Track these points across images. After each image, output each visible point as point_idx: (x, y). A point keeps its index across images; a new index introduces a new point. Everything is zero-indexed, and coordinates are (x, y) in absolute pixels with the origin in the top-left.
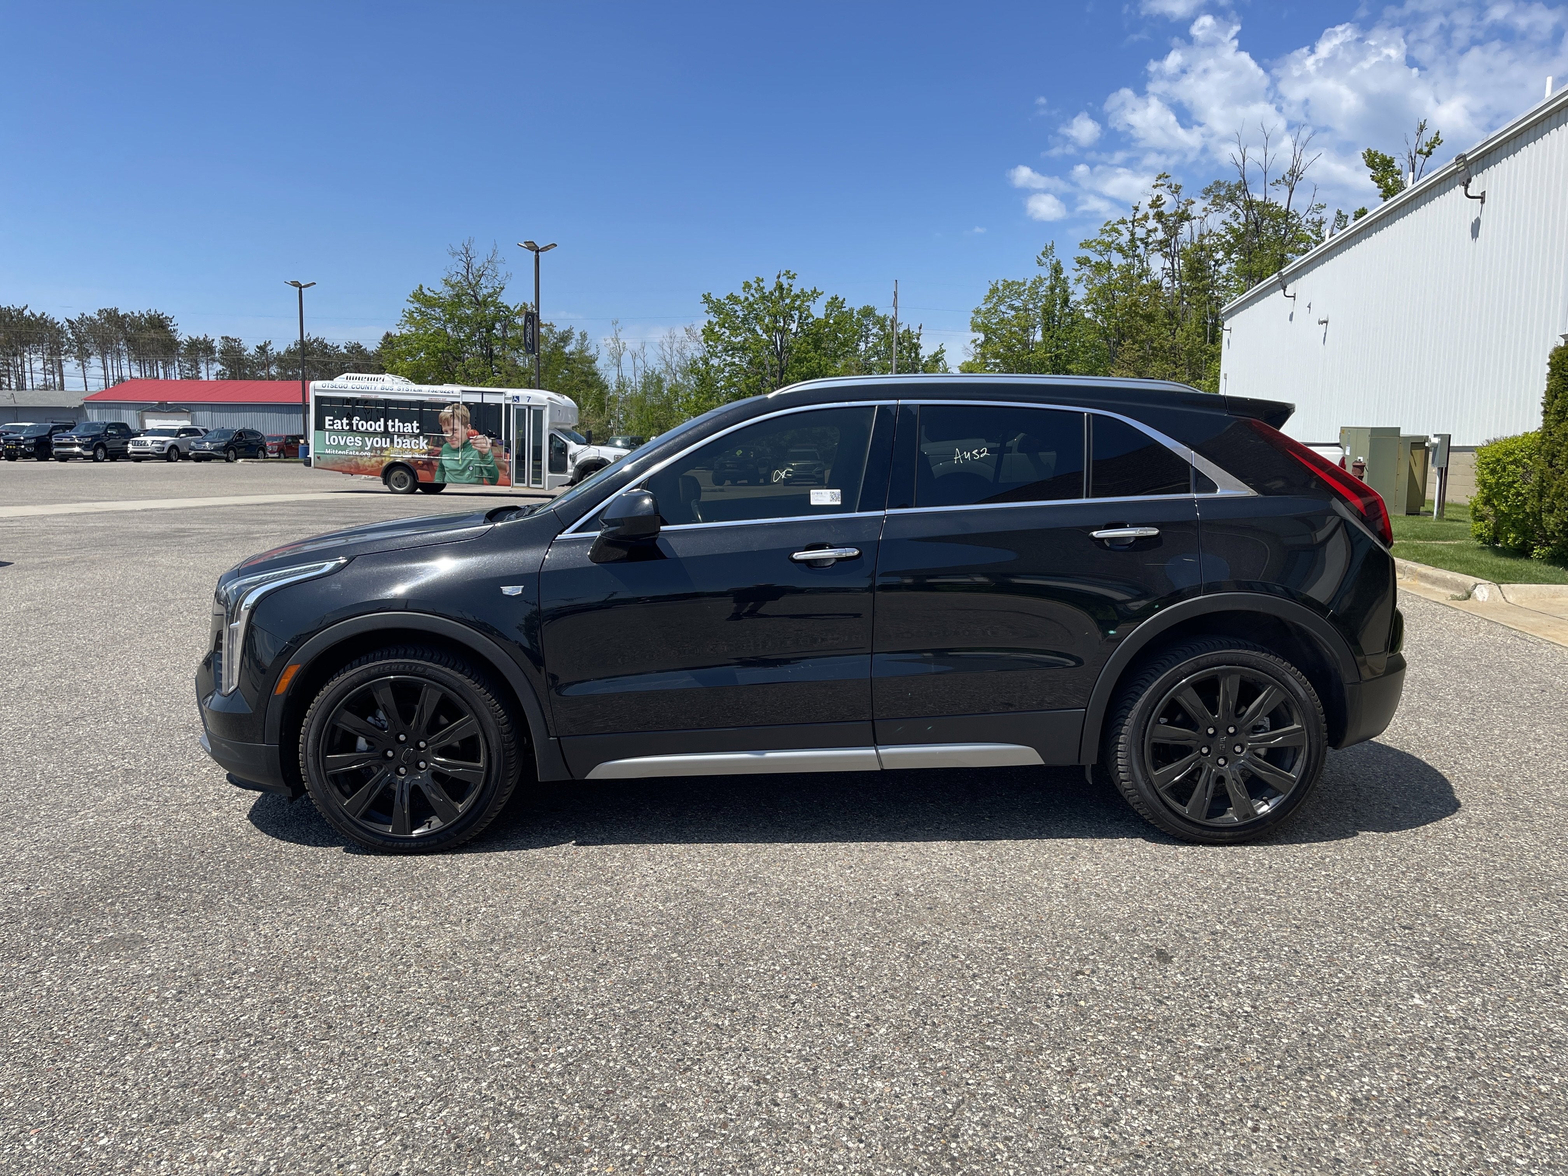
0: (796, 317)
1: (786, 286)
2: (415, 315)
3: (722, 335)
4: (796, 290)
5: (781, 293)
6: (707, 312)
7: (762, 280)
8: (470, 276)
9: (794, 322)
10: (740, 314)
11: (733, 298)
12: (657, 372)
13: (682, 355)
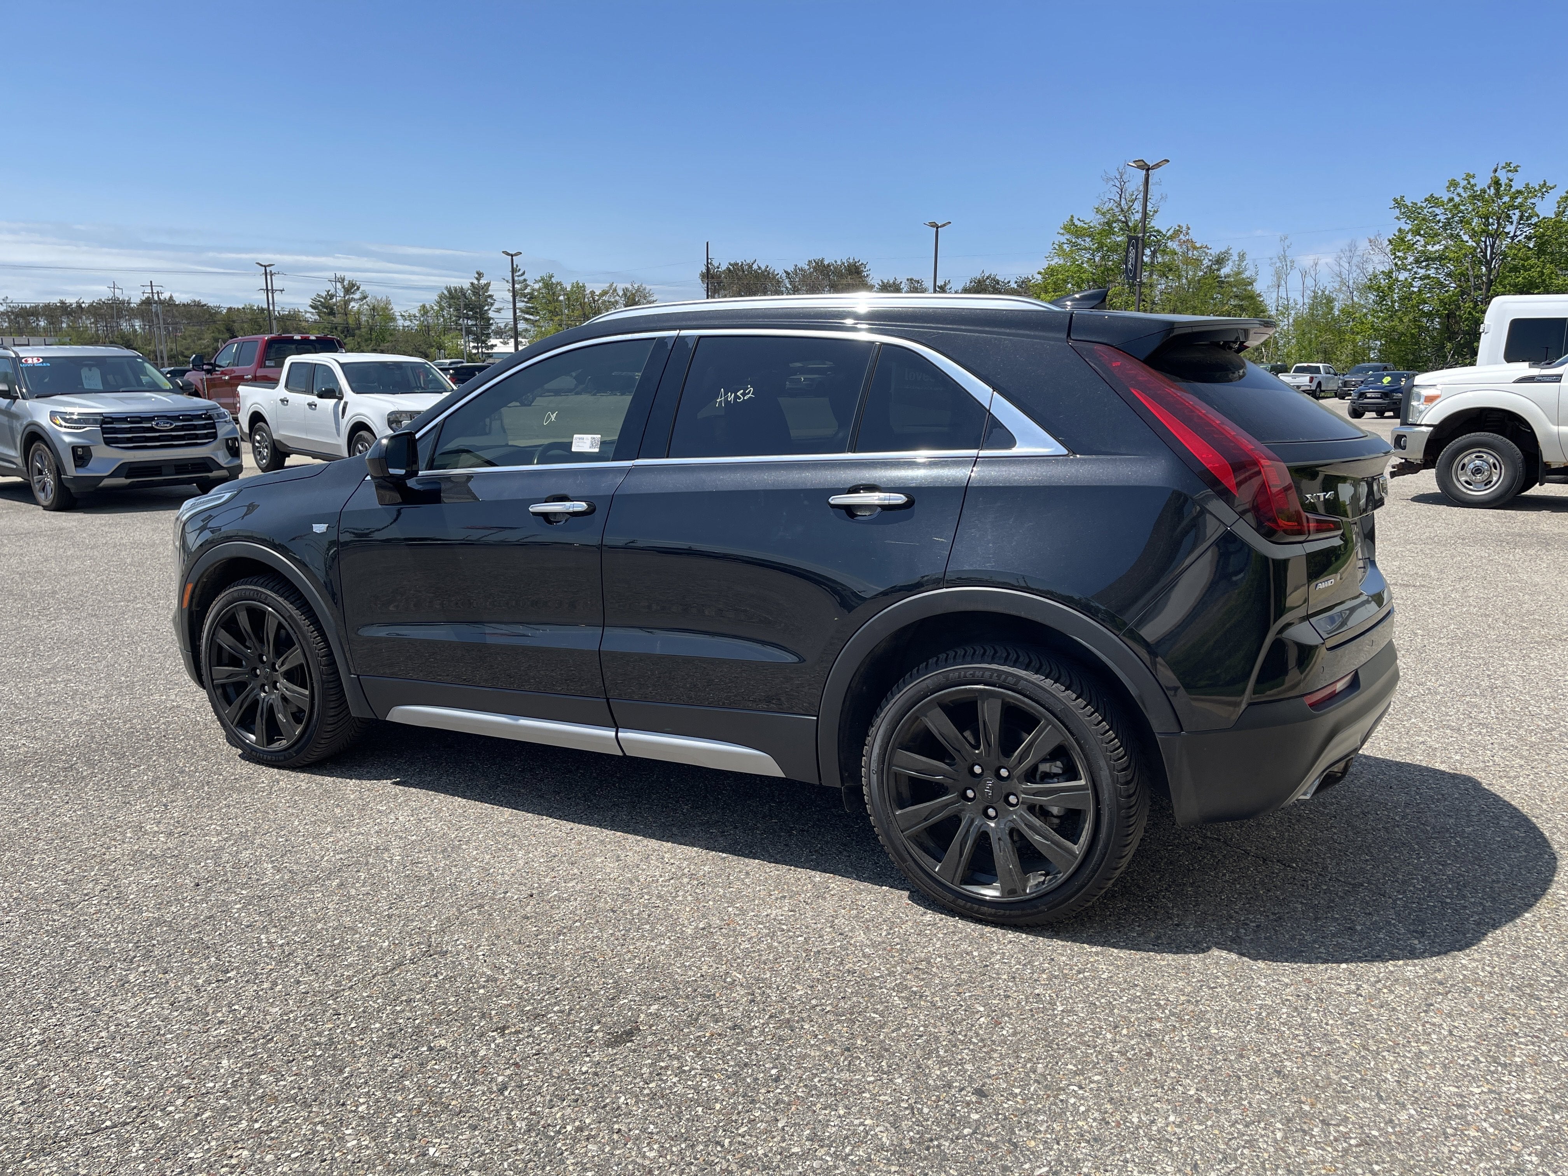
0: (1515, 218)
1: (1504, 181)
2: (1065, 246)
3: (1414, 244)
4: (1517, 186)
5: (1497, 190)
6: (1398, 218)
7: (1474, 177)
8: (1123, 202)
9: (1512, 223)
10: (1442, 218)
11: (1433, 201)
12: (1327, 293)
13: (1363, 270)
